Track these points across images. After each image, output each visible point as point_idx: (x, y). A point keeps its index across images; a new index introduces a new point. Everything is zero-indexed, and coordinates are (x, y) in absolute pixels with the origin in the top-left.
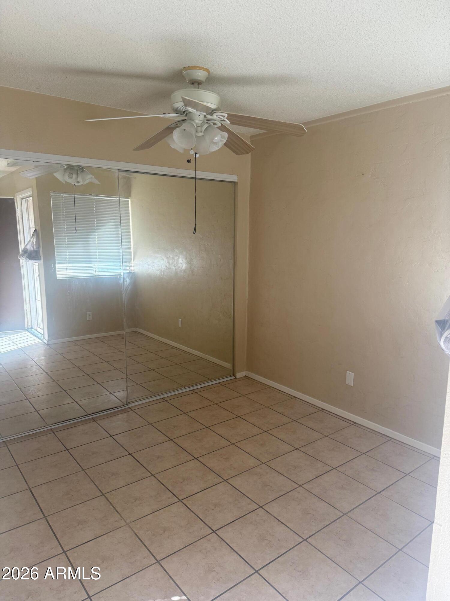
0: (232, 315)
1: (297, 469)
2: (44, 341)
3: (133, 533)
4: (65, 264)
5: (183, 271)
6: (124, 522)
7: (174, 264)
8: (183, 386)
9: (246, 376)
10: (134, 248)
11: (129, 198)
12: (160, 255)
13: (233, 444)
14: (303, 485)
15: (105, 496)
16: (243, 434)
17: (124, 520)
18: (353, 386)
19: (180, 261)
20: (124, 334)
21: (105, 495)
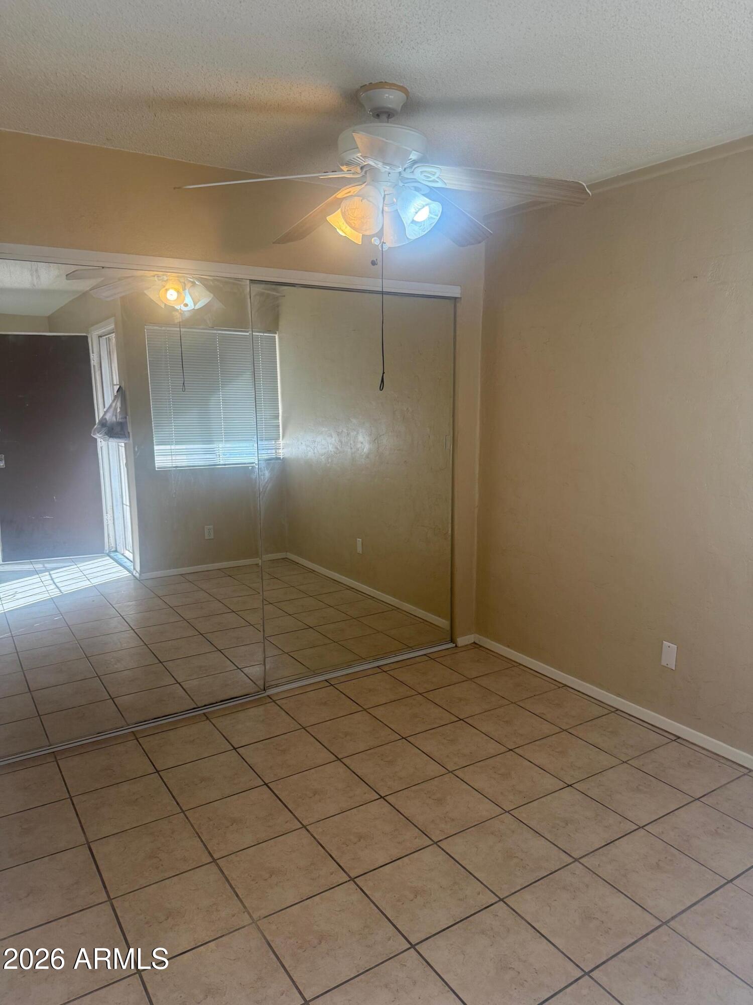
0: (450, 534)
1: (569, 825)
2: (134, 574)
3: (264, 941)
4: (169, 444)
5: (364, 457)
6: (248, 917)
7: (349, 445)
8: (362, 659)
9: (475, 643)
10: (283, 417)
11: (276, 333)
12: (327, 429)
13: (451, 772)
14: (580, 858)
15: (217, 865)
16: (469, 754)
17: (249, 914)
18: (674, 669)
19: (360, 438)
20: (260, 564)
21: (217, 861)
